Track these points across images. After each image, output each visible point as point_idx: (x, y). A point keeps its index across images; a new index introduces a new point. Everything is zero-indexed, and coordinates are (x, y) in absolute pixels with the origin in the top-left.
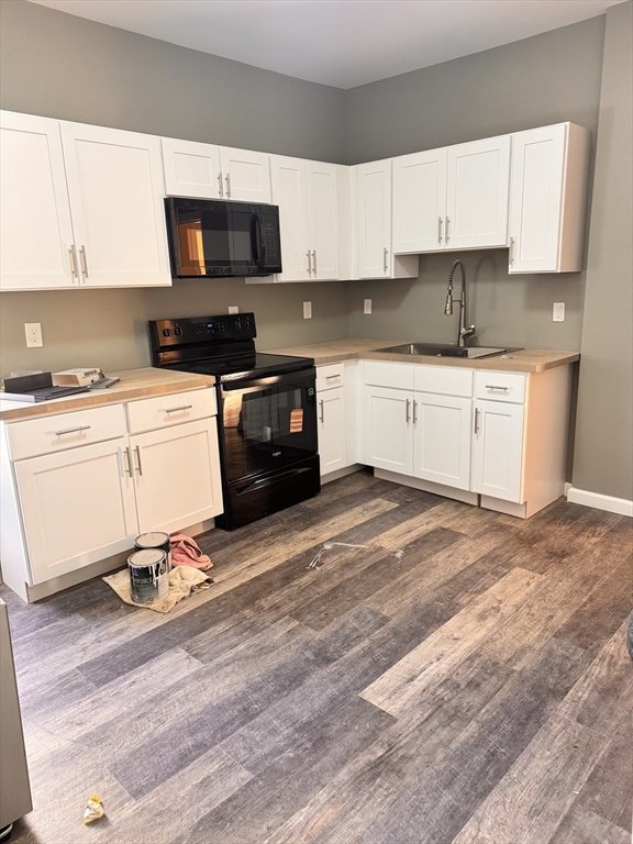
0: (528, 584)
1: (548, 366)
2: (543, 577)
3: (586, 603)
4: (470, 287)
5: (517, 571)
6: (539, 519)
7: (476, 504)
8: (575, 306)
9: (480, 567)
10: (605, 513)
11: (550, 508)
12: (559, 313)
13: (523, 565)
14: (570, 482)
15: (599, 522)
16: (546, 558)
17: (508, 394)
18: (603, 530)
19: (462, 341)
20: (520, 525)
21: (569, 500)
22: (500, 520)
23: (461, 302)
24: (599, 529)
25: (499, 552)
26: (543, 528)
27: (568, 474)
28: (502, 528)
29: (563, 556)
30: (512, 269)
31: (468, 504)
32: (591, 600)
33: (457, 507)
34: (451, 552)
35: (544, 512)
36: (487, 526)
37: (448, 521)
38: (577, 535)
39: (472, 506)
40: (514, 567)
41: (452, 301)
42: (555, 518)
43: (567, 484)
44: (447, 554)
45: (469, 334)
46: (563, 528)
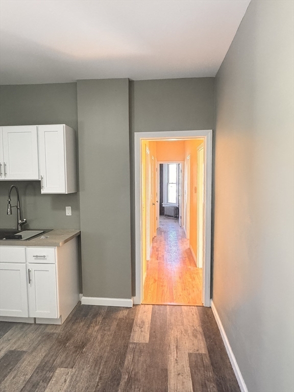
0: (65, 381)
1: (66, 241)
2: (74, 370)
3: (98, 382)
4: (22, 198)
5: (58, 371)
6: (69, 322)
7: (33, 322)
8: (76, 208)
9: (35, 379)
10: (99, 307)
11: (73, 312)
12: (69, 212)
13: (61, 365)
14: (82, 293)
15: (97, 314)
16: (73, 353)
17: (46, 259)
18: (100, 319)
19: (19, 227)
20: (59, 331)
21: (82, 304)
22: (48, 330)
23: (17, 207)
24: (98, 319)
25: (47, 360)
26: (71, 328)
27: (81, 288)
28: (49, 336)
29: (83, 347)
30: (43, 192)
31: (28, 324)
32: (100, 378)
33: (22, 328)
34: (16, 372)
35: (71, 316)
36: (40, 338)
37: (15, 343)
38: (88, 327)
39: (31, 324)
40: (56, 369)
41: (11, 207)
42: (76, 319)
43: (81, 295)
44: (13, 375)
45: (24, 223)
46: (82, 324)
